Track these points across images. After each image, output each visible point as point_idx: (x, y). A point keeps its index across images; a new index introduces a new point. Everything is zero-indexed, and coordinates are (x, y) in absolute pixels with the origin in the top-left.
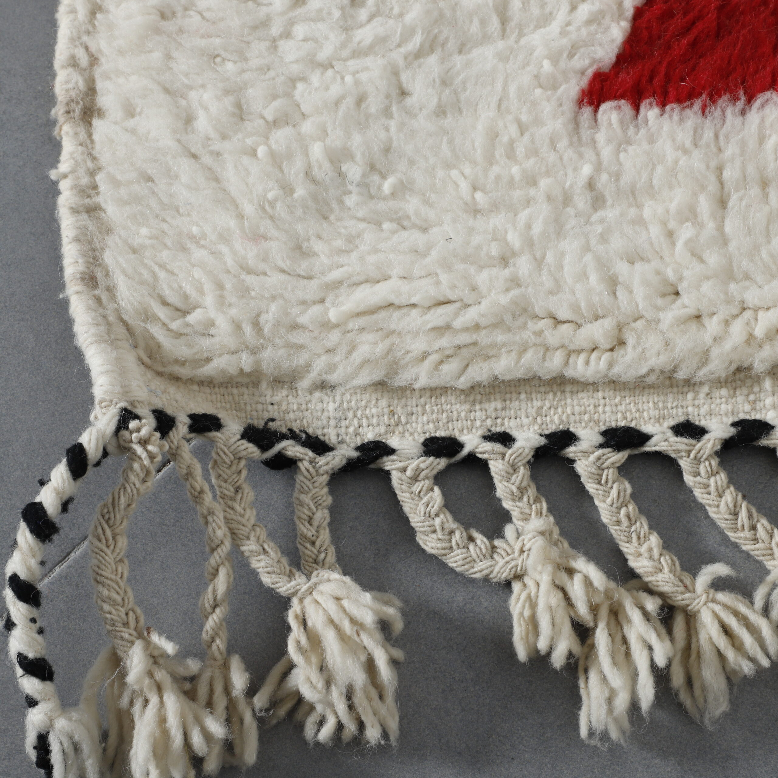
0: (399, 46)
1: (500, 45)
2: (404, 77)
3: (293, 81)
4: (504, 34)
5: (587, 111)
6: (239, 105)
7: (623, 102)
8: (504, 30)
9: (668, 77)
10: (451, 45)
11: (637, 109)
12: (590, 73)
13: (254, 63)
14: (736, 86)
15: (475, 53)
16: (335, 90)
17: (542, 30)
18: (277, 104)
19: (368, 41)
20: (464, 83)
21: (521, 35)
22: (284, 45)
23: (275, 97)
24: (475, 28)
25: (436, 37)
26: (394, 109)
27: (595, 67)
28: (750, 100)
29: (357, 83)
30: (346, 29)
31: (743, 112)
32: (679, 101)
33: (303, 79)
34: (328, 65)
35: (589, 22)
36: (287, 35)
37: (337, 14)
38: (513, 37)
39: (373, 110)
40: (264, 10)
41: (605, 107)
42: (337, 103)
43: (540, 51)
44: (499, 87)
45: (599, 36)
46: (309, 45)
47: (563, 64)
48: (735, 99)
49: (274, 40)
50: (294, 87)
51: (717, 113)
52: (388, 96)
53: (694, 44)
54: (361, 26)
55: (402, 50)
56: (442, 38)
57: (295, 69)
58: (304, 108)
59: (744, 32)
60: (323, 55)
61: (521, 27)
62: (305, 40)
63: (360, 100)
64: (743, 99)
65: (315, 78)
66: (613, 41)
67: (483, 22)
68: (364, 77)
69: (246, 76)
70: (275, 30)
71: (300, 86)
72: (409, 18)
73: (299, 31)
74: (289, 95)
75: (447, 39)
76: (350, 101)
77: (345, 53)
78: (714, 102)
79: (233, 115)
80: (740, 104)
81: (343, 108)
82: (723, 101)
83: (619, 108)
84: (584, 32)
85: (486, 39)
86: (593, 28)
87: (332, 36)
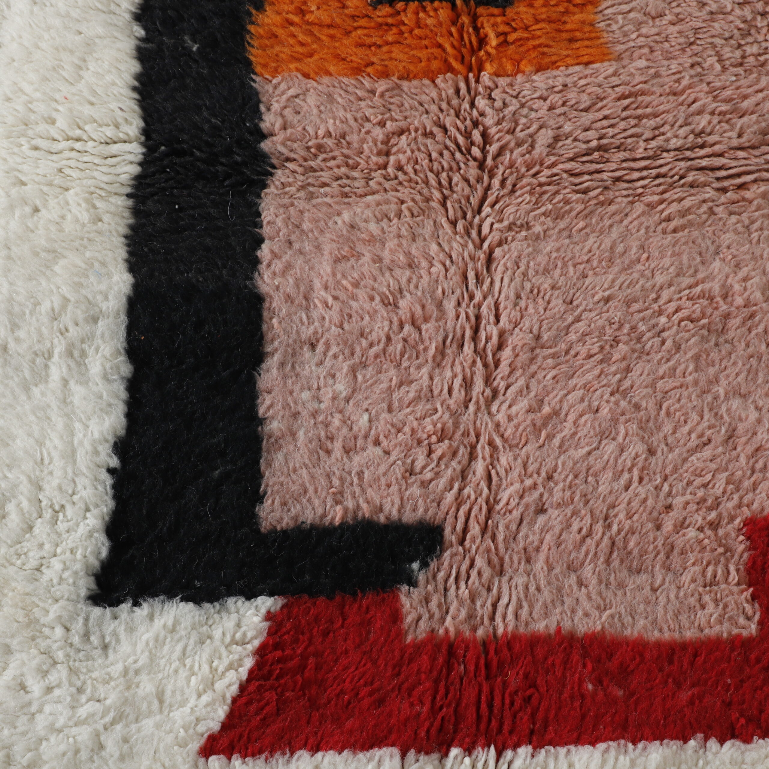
0: (102, 718)
1: (158, 717)
2: (102, 738)
3: (40, 741)
4: (161, 711)
5: (202, 760)
6: (8, 756)
7: (222, 756)
8: (161, 708)
9: (249, 738)
10: (131, 717)
11: (230, 759)
12: (206, 736)
13: (21, 729)
14: (285, 745)
15: (145, 722)
16: (62, 748)
17: (181, 709)
18: (29, 755)
19: (84, 716)
20: (137, 740)
21: (170, 711)
22: (39, 718)
23: (30, 750)
24: (144, 706)
25: (122, 713)
26: (95, 757)
27: (208, 733)
28: (292, 754)
29: (75, 742)
30: (73, 708)
31: (288, 762)
32: (253, 755)
33: (47, 740)
34: (60, 731)
35: (206, 706)
36: (40, 711)
37: (69, 699)
38: (166, 713)
39: (83, 758)
40: (29, 696)
41: (211, 758)
42: (64, 754)
43: (179, 722)
44: (155, 743)
45: (212, 714)
46: (51, 718)
47: (191, 731)
48: (284, 754)
49: (33, 714)
50: (41, 744)
51: (274, 762)
52: (92, 750)
53: (263, 720)
54: (82, 705)
55: (103, 722)
56: (126, 713)
57: (42, 733)
58: (45, 757)
59: (292, 712)
60: (58, 725)
61: (171, 706)
62: (51, 714)
63: (77, 752)
64: (288, 754)
65: (53, 739)
66: (219, 717)
67: (150, 704)
68: (79, 738)
69: (14, 738)
70: (34, 709)
71: (44, 743)
72: (108, 702)
73: (47, 709)
74: (37, 749)
75: (129, 714)
76: (70, 754)
77: (71, 723)
78: (272, 756)
79: (4, 762)
80: (287, 757)
81: (66, 758)
82: (277, 755)
83: (219, 759)
84: (204, 711)
85: (150, 713)
86: (209, 709)
87: (64, 713)
